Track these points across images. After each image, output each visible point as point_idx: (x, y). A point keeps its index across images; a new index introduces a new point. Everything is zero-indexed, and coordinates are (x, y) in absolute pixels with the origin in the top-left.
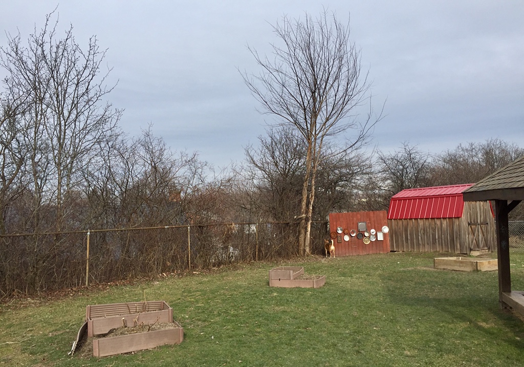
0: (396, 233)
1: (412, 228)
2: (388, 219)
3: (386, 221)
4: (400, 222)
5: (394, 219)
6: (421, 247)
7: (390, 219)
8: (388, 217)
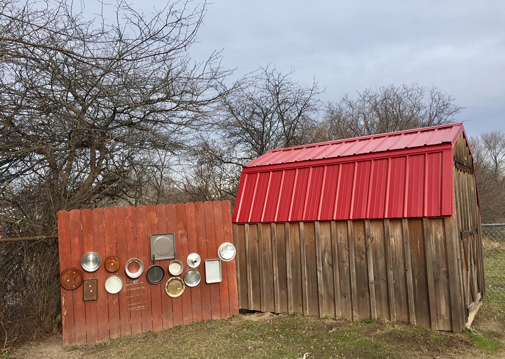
0: (254, 262)
1: (298, 249)
2: (234, 223)
3: (229, 228)
4: (266, 232)
5: (250, 224)
6: (324, 302)
7: (239, 224)
8: (234, 218)
